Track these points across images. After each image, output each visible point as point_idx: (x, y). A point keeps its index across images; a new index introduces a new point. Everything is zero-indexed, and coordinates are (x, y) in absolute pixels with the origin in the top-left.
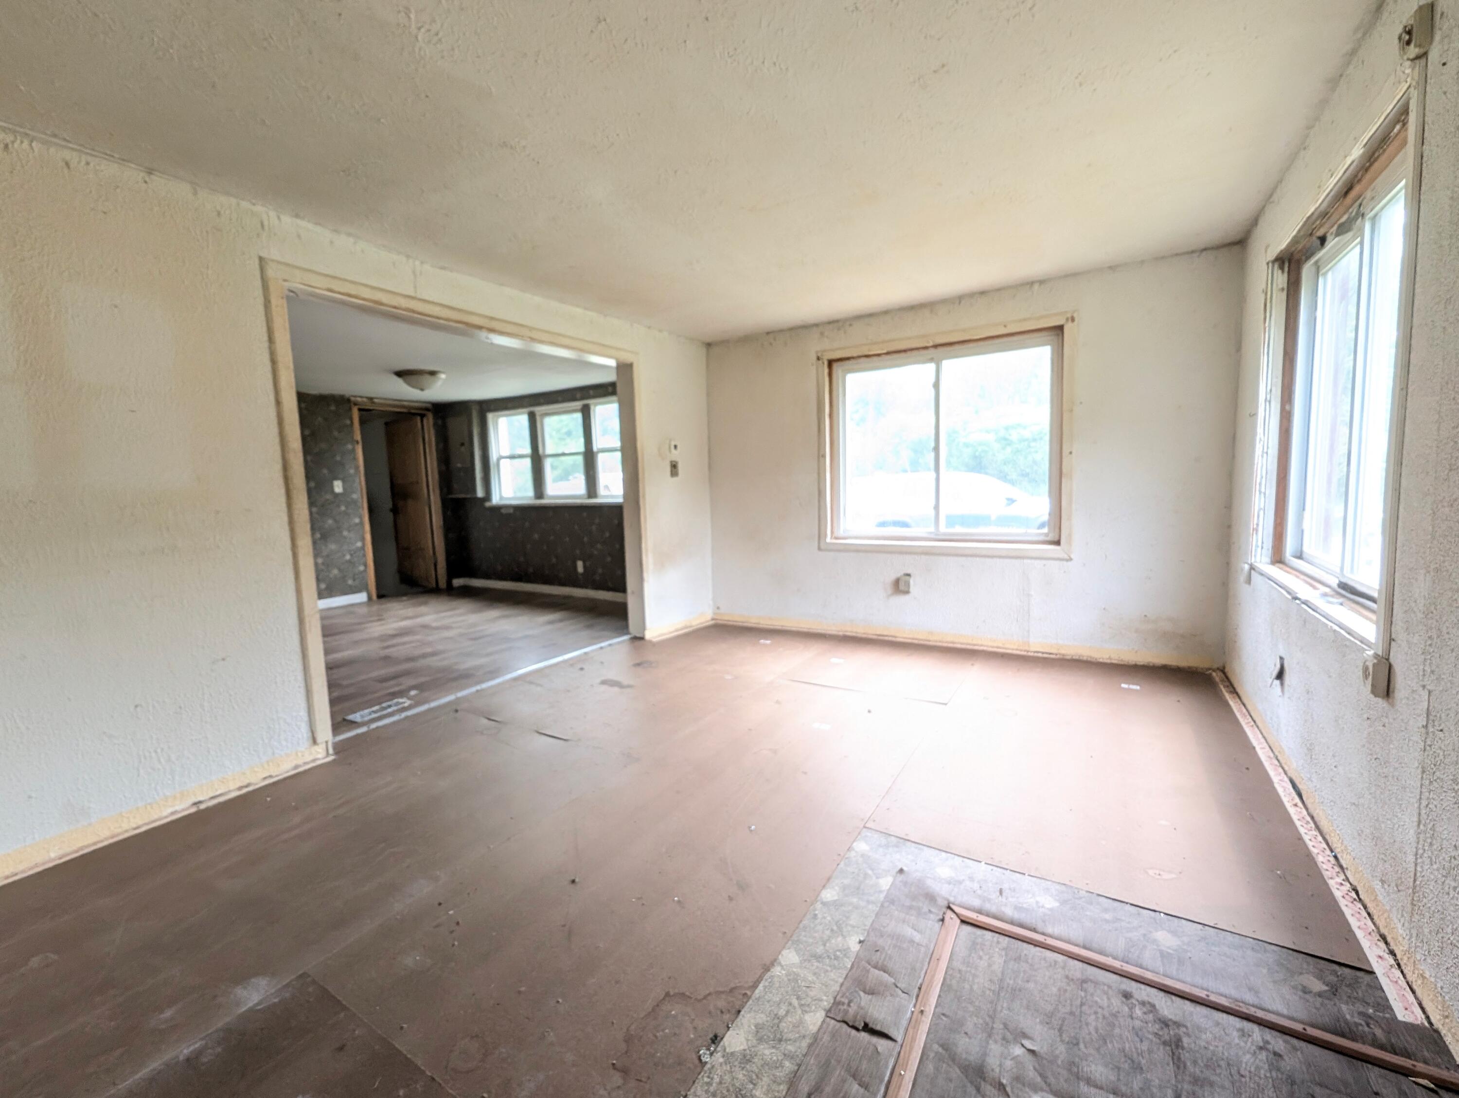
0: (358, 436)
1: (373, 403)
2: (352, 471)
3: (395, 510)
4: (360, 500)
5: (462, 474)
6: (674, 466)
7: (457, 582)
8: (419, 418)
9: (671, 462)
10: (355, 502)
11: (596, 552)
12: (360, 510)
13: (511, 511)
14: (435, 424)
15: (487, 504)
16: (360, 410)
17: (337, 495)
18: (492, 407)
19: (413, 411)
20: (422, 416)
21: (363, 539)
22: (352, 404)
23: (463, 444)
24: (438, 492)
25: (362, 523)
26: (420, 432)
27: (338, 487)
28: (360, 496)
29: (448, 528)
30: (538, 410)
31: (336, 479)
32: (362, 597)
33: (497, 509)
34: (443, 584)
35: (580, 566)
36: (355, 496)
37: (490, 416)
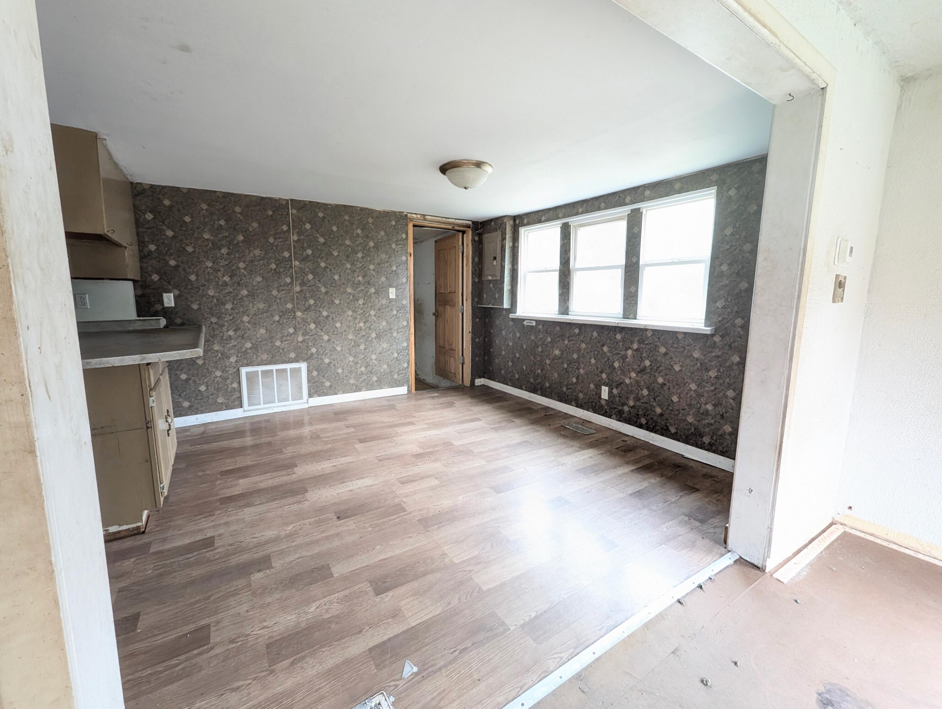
0: (411, 249)
1: (425, 219)
2: (404, 280)
3: (437, 315)
4: (409, 305)
5: (491, 285)
6: (840, 284)
7: (479, 382)
8: (461, 234)
9: (837, 276)
10: (404, 307)
11: (627, 381)
12: (408, 315)
13: (534, 324)
14: (473, 240)
15: (512, 316)
16: (414, 226)
17: (391, 300)
18: (525, 221)
19: (456, 228)
20: (464, 232)
21: (408, 340)
22: (408, 220)
23: (495, 258)
24: (470, 301)
25: (408, 325)
26: (461, 247)
27: (392, 293)
28: (408, 303)
29: (475, 332)
30: (573, 221)
31: (391, 286)
32: (403, 390)
33: (520, 321)
34: (467, 382)
35: (605, 393)
36: (404, 302)
37: (523, 231)
